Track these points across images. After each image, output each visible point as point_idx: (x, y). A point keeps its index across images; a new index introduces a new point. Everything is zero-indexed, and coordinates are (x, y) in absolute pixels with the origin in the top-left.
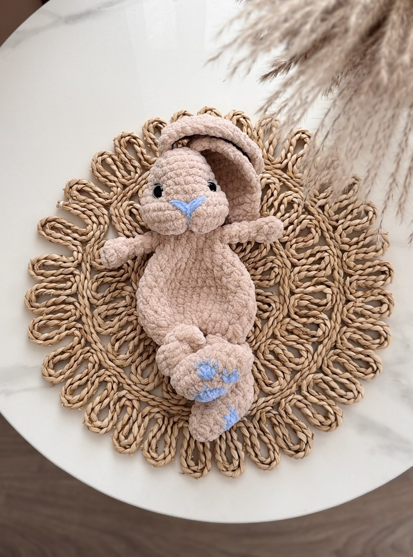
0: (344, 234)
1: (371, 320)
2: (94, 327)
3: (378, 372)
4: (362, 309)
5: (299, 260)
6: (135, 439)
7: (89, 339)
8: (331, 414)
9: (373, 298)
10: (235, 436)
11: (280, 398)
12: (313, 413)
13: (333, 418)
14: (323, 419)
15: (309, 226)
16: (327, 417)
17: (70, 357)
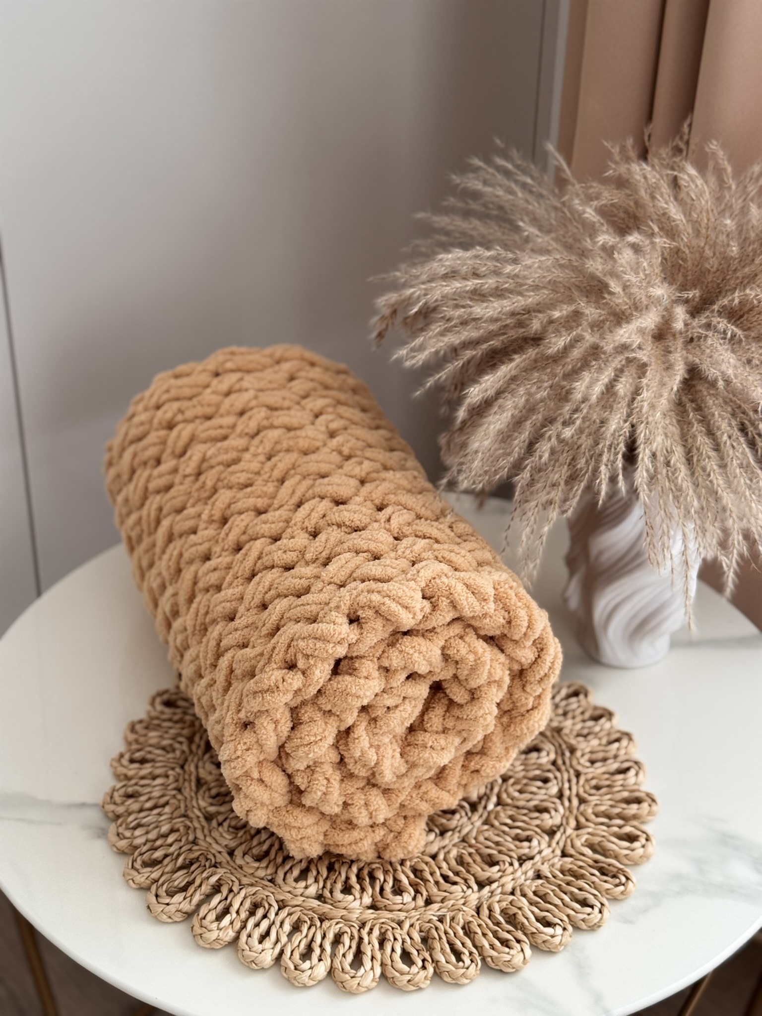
0: (504, 904)
1: (378, 955)
4: (392, 939)
5: (445, 860)
15: (501, 863)
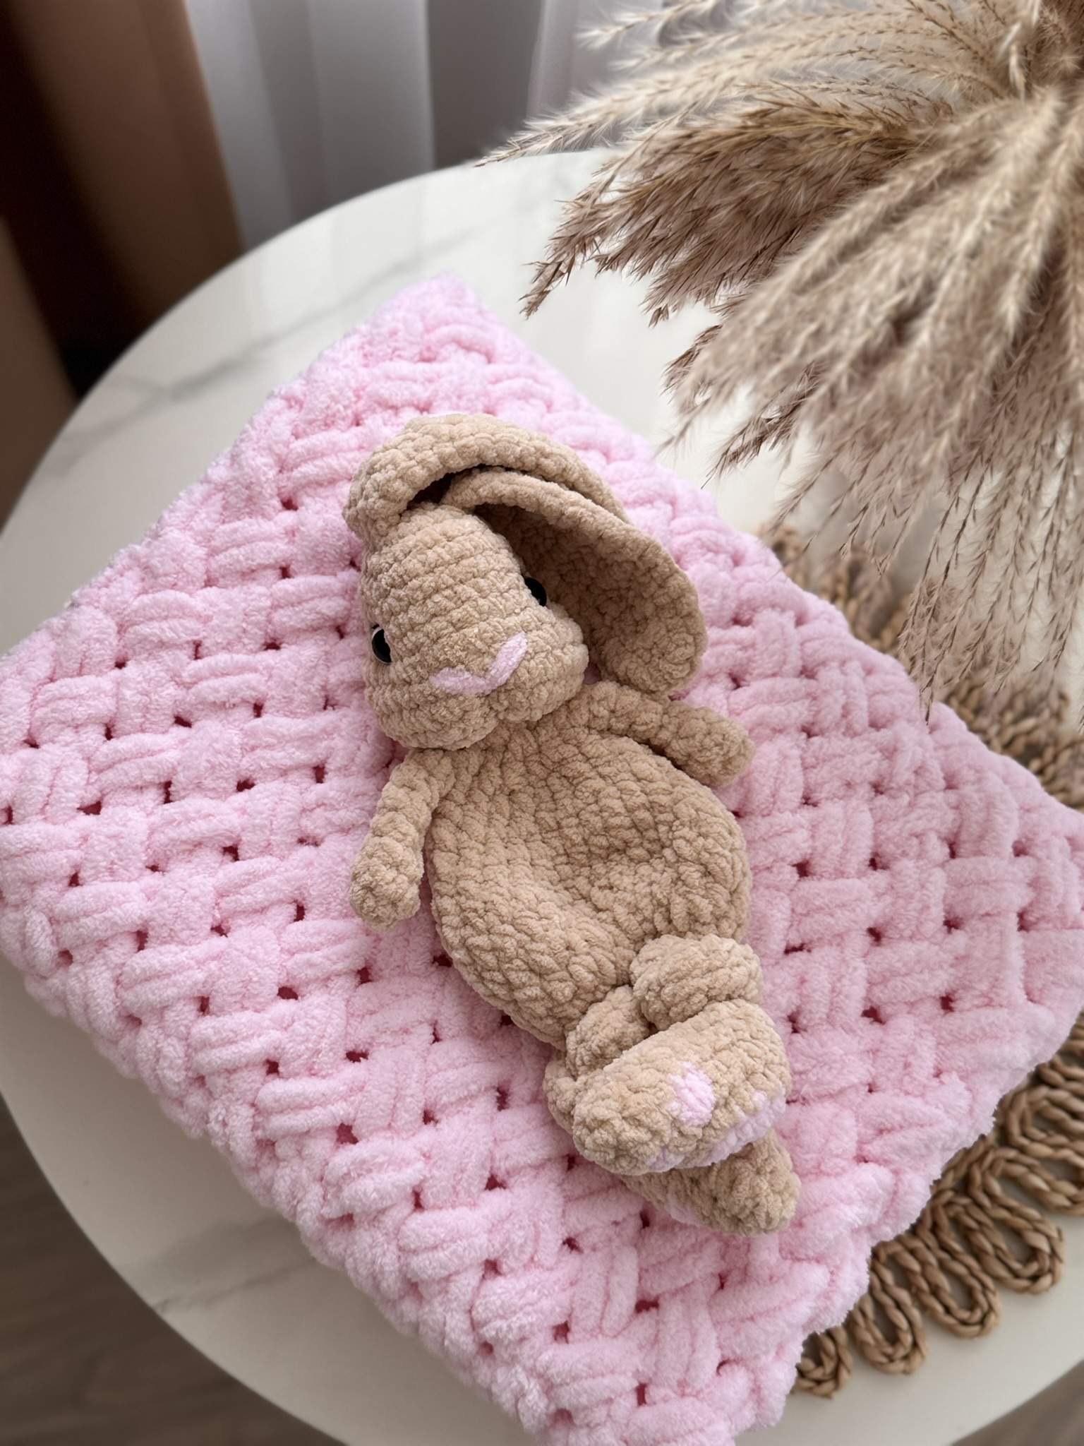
10: (889, 1277)
11: (965, 1165)
12: (1047, 1182)
14: (1072, 1190)
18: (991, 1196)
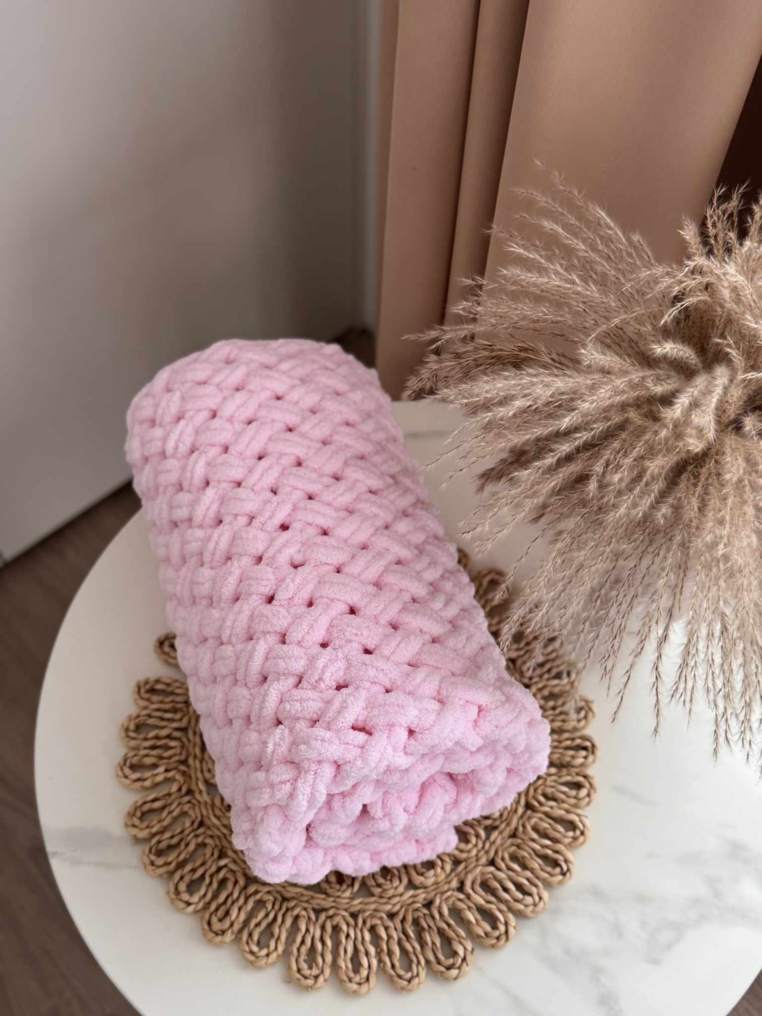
2: (202, 772)
3: (568, 875)
6: (232, 925)
7: (194, 787)
8: (501, 922)
9: (568, 778)
10: (367, 937)
11: (433, 894)
12: (476, 920)
13: (502, 928)
14: (488, 928)
16: (495, 927)
17: (163, 808)
18: (441, 914)
